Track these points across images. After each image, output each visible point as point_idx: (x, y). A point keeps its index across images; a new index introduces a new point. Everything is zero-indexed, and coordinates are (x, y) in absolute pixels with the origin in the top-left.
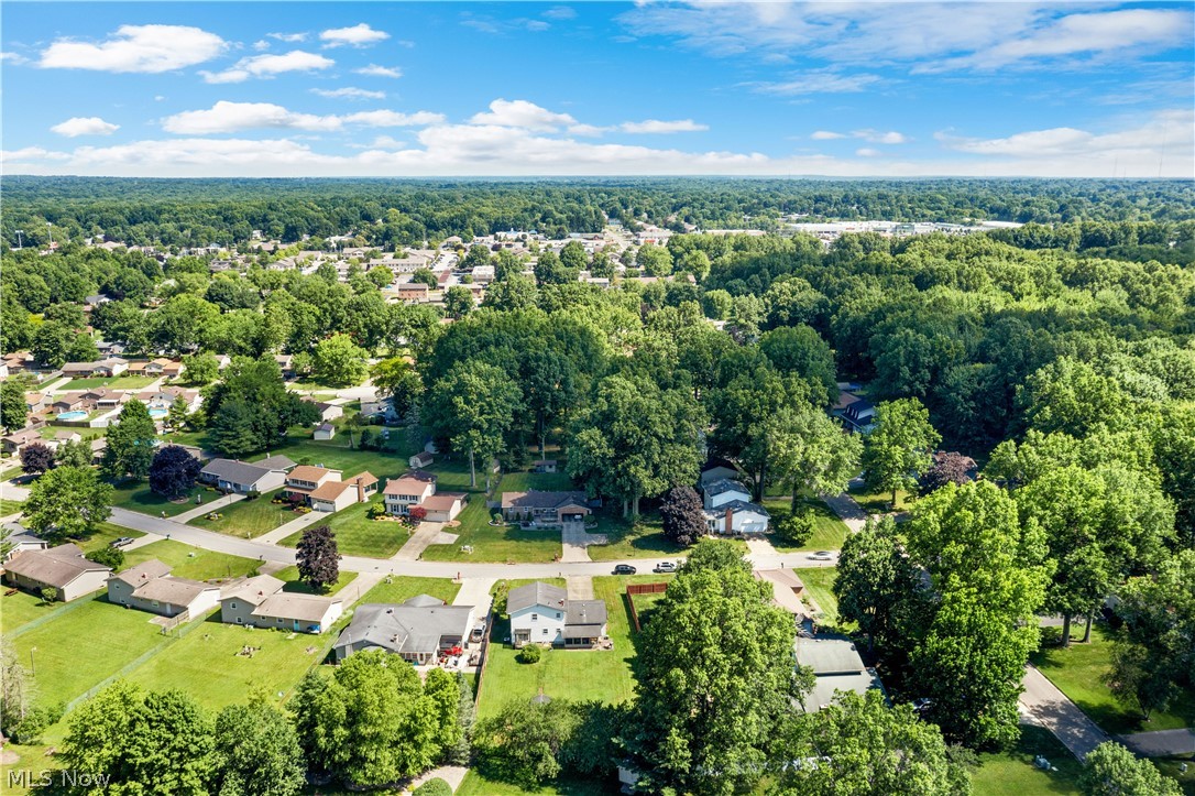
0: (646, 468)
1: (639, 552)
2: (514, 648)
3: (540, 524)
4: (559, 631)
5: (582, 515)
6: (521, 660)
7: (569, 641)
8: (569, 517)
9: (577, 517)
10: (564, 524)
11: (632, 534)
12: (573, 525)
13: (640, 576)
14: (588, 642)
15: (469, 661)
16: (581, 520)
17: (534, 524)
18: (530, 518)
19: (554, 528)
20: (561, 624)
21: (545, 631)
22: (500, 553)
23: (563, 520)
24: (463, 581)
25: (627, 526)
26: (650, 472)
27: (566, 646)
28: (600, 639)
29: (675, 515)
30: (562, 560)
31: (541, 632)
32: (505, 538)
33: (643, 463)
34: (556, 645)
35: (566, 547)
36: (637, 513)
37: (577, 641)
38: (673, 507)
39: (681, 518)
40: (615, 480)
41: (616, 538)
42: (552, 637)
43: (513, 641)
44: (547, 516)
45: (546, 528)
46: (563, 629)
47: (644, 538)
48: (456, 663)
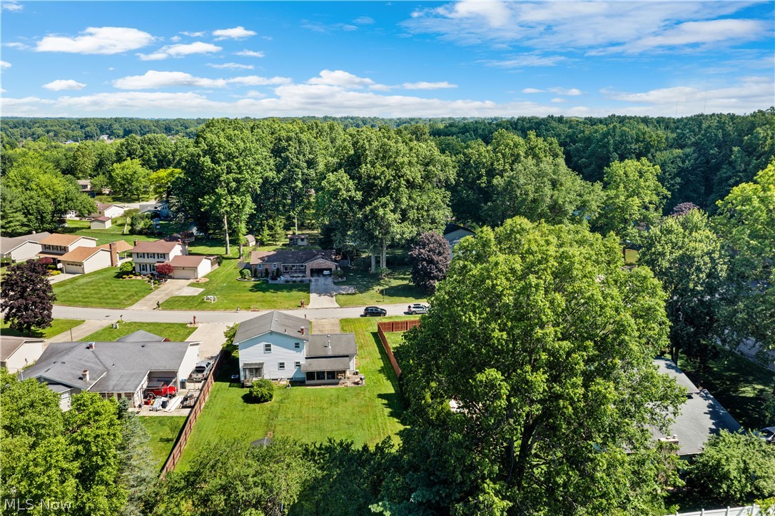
0: (394, 211)
1: (387, 299)
2: (243, 386)
3: (289, 279)
4: (298, 364)
5: (330, 270)
6: (249, 399)
7: (310, 375)
8: (317, 272)
9: (325, 272)
10: (313, 279)
11: (380, 285)
12: (321, 280)
13: (391, 317)
14: (333, 378)
15: (182, 402)
16: (330, 275)
17: (282, 279)
18: (278, 274)
19: (301, 281)
20: (301, 357)
21: (282, 366)
22: (243, 302)
23: (312, 276)
24: (199, 326)
25: (376, 278)
26: (398, 216)
27: (307, 382)
28: (348, 374)
29: (425, 260)
30: (309, 307)
31: (277, 366)
32: (251, 290)
33: (392, 206)
34: (295, 382)
35: (313, 296)
36: (384, 267)
37: (320, 375)
38: (422, 250)
39: (431, 261)
40: (363, 225)
41: (365, 289)
42: (290, 372)
43: (242, 379)
44: (296, 272)
45: (294, 282)
46: (303, 362)
47: (392, 288)
48: (164, 405)
